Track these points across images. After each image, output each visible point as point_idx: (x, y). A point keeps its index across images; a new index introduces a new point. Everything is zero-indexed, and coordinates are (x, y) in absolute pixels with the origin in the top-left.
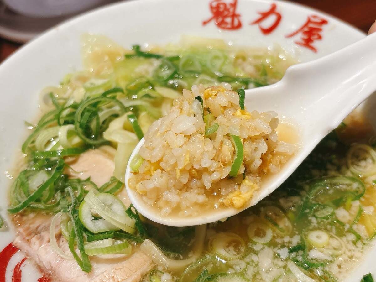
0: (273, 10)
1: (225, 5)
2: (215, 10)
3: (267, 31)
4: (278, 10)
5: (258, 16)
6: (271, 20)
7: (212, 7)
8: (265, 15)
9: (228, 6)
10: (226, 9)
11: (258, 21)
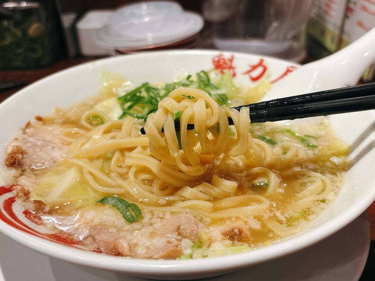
0: (261, 64)
1: (224, 60)
2: (216, 64)
3: (255, 79)
4: (265, 63)
5: (249, 68)
6: (259, 71)
7: (214, 61)
8: (254, 68)
9: (227, 61)
10: (225, 62)
11: (249, 72)
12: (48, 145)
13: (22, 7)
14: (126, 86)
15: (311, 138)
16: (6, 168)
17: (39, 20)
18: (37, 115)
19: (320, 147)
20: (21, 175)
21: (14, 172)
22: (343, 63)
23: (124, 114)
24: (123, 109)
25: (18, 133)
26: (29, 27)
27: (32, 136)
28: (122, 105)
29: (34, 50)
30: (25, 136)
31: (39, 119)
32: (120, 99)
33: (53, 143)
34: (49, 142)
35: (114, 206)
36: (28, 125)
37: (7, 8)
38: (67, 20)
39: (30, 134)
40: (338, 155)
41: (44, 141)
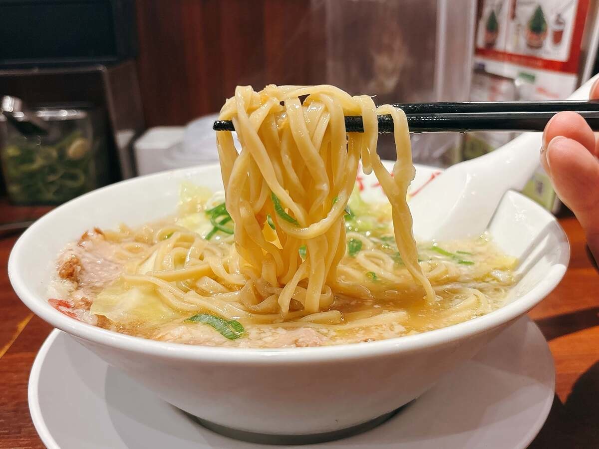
12: (110, 265)
13: (62, 117)
14: (218, 195)
15: (465, 255)
16: (59, 278)
17: (84, 136)
18: (96, 227)
19: (477, 264)
20: (77, 289)
21: (68, 284)
22: (508, 162)
23: (216, 230)
24: (213, 223)
25: (73, 245)
26: (70, 144)
27: (89, 251)
28: (214, 218)
29: (74, 177)
30: (80, 249)
31: (98, 231)
32: (208, 212)
33: (116, 264)
34: (111, 261)
35: (208, 324)
36: (85, 237)
37: (41, 119)
38: (123, 138)
39: (86, 248)
40: (503, 269)
41: (105, 260)
